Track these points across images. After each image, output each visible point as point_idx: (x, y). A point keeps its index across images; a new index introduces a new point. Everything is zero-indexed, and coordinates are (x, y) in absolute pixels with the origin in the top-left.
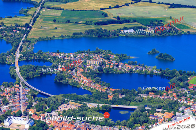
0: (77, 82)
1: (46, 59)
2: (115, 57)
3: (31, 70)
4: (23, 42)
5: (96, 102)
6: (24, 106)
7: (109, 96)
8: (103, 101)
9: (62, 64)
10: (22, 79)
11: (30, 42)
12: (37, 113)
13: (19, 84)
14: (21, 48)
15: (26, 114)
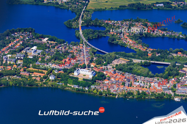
0: (125, 43)
1: (101, 25)
2: (151, 24)
3: (91, 33)
4: (84, 11)
5: (139, 59)
6: (87, 60)
7: (149, 54)
8: (145, 58)
9: (113, 29)
10: (85, 40)
11: (89, 12)
12: (97, 66)
13: (82, 43)
14: (83, 16)
15: (89, 66)
